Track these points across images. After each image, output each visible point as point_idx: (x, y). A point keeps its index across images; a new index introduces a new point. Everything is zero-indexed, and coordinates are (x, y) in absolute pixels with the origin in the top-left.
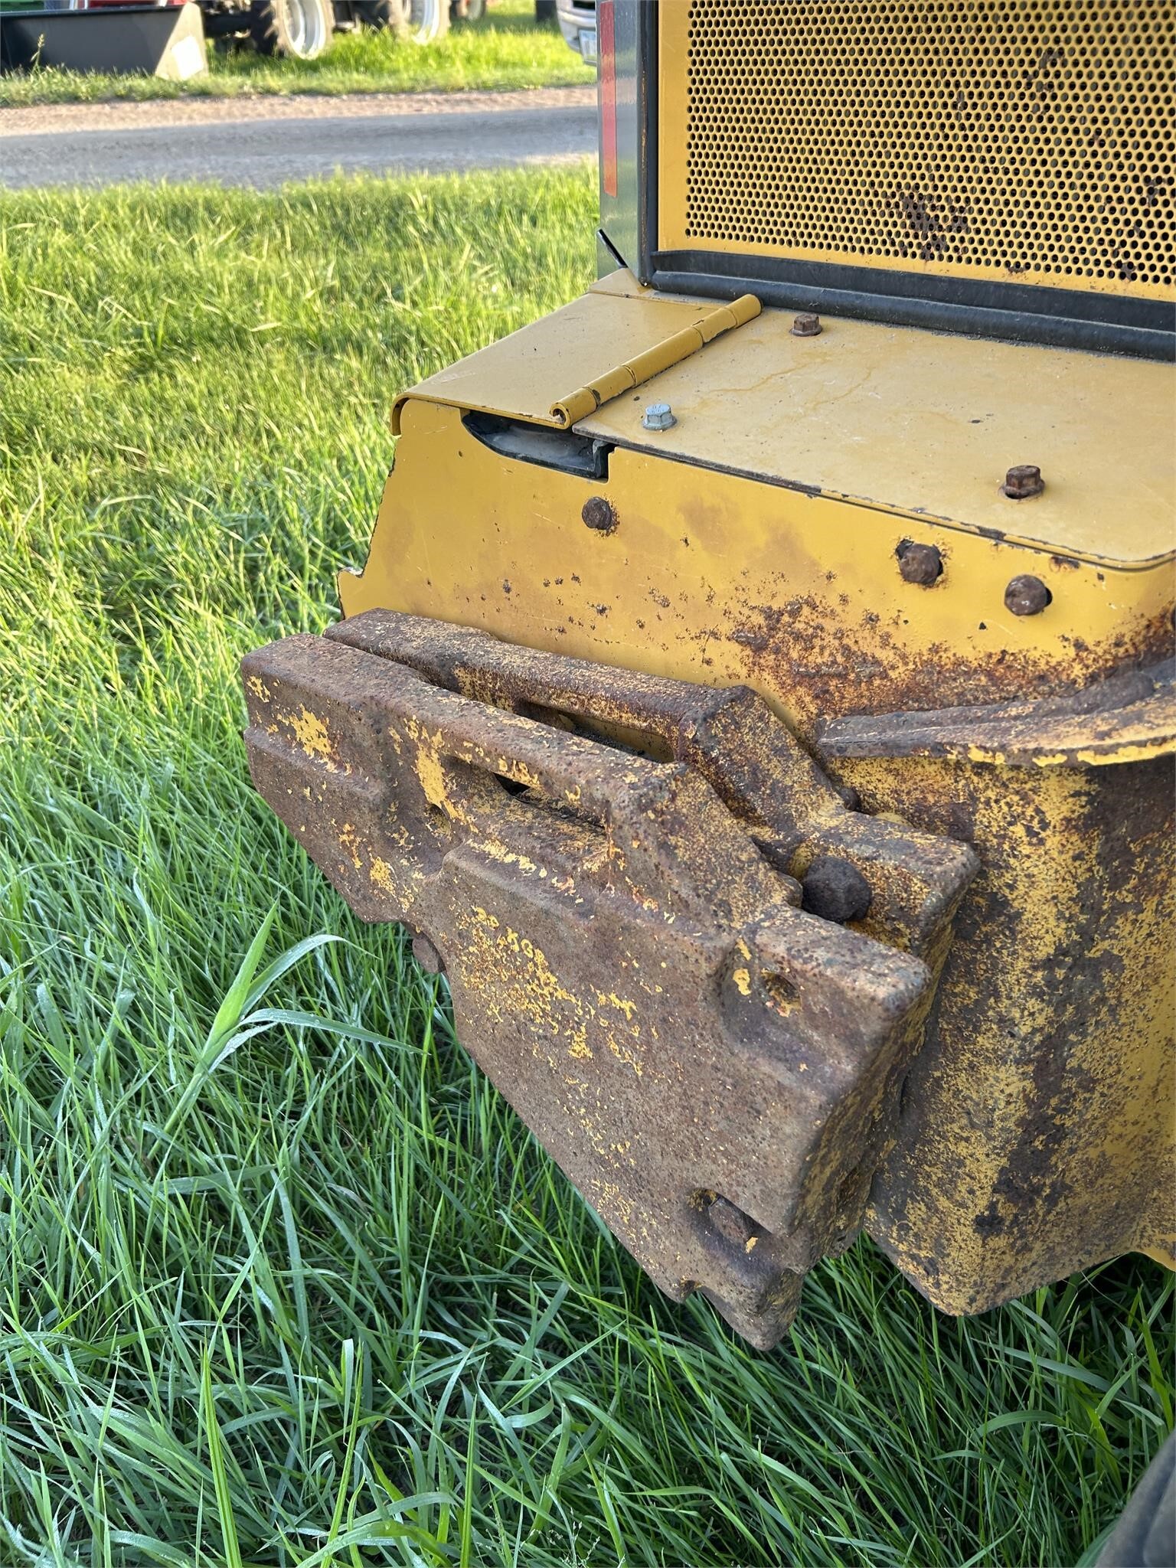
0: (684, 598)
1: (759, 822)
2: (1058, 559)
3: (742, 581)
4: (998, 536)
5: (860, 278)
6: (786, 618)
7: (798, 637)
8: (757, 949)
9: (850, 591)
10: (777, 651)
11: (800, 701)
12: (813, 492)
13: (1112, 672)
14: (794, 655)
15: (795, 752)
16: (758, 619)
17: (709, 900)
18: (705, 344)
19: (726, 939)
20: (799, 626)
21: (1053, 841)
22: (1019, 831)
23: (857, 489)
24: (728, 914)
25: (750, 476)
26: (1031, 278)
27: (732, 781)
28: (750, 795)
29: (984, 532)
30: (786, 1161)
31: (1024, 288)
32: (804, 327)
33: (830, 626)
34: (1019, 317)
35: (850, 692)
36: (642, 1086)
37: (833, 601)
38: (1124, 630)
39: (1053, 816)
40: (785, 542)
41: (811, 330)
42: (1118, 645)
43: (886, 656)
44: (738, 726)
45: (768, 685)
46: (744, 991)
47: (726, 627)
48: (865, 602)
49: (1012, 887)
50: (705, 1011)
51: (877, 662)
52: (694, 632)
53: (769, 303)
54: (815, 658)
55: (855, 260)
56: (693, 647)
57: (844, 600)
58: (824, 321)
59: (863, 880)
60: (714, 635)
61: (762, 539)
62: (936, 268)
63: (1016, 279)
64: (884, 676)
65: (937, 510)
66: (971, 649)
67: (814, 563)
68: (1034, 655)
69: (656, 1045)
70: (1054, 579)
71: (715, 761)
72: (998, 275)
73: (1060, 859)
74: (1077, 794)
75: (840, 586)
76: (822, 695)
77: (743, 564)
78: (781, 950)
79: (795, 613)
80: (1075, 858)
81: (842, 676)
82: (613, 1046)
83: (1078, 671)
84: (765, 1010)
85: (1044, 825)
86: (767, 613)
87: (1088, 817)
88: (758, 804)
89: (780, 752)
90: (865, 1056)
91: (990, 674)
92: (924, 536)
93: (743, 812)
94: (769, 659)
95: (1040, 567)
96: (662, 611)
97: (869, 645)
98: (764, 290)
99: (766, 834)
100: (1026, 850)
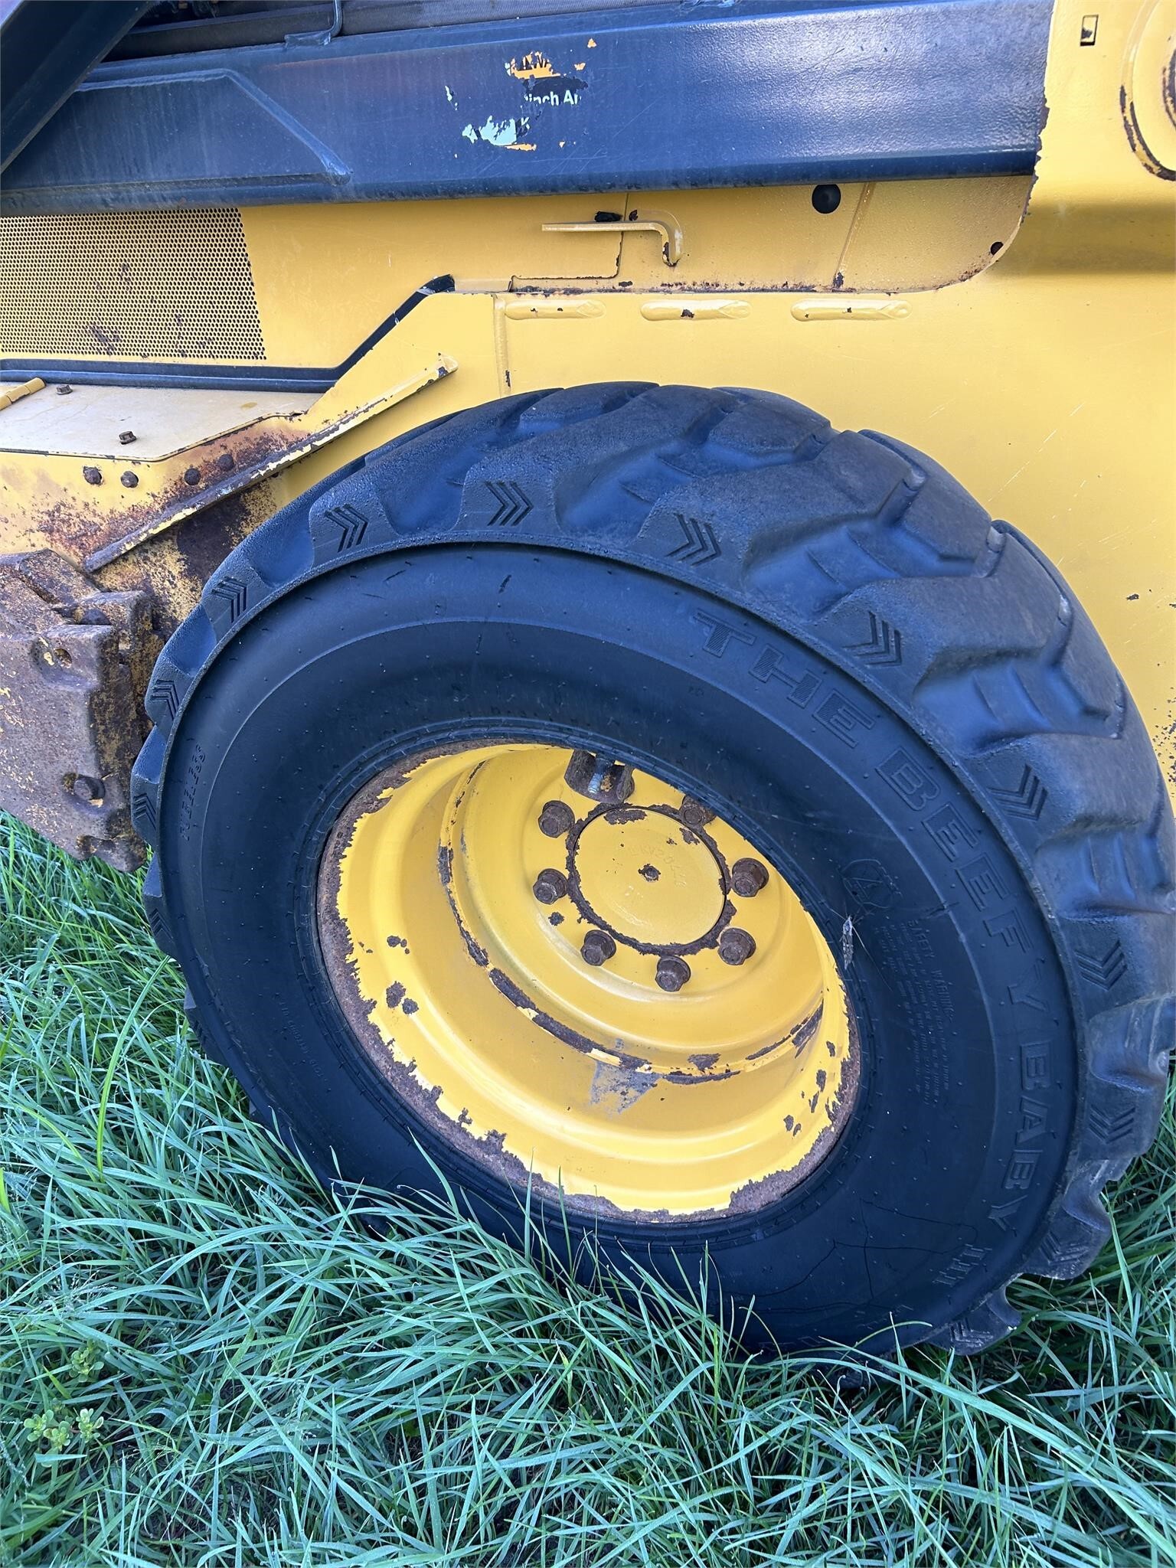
0: (13, 516)
1: (56, 601)
2: (134, 462)
3: (34, 501)
4: (113, 458)
5: (85, 366)
6: (56, 514)
7: (63, 521)
8: (48, 640)
9: (75, 495)
10: (58, 531)
11: (75, 553)
12: (46, 453)
13: (169, 504)
14: (65, 530)
15: (74, 573)
16: (46, 518)
17: (24, 623)
18: (13, 403)
19: (33, 638)
20: (62, 516)
21: (179, 584)
22: (167, 583)
23: (61, 451)
24: (35, 628)
25: (21, 451)
26: (151, 360)
27: (42, 586)
28: (50, 590)
29: (108, 457)
30: (84, 732)
31: (149, 364)
32: (61, 390)
33: (72, 512)
34: (151, 377)
35: (91, 542)
36: (25, 733)
37: (70, 501)
38: (166, 486)
39: (175, 573)
40: (43, 478)
41: (66, 391)
42: (166, 492)
43: (97, 520)
44: (42, 564)
45: (60, 549)
46: (51, 663)
47: (35, 526)
48: (81, 498)
49: (175, 611)
50: (33, 673)
51: (95, 524)
52: (23, 532)
53: (47, 382)
54: (74, 529)
55: (80, 357)
56: (24, 541)
57: (74, 499)
58: (71, 387)
59: (102, 614)
60: (31, 530)
61: (35, 479)
62: (114, 358)
63: (146, 361)
64: (100, 530)
65: (91, 453)
66: (122, 509)
67: (58, 485)
68: (142, 504)
69: (23, 704)
70: (137, 471)
71: (31, 578)
72: (138, 359)
73: (185, 591)
74: (179, 560)
75: (71, 493)
76: (81, 546)
77: (31, 493)
78: (56, 636)
79: (58, 510)
80: (192, 590)
81: (85, 535)
82: (9, 718)
83: (157, 507)
84: (62, 669)
85: (173, 577)
86: (49, 514)
87: (187, 570)
88: (54, 593)
89: (67, 573)
90: (98, 669)
91: (132, 517)
92: (91, 464)
93: (49, 599)
94: (56, 536)
95: (129, 467)
96: (6, 525)
97: (90, 518)
98: (44, 376)
99: (60, 605)
100: (172, 591)
